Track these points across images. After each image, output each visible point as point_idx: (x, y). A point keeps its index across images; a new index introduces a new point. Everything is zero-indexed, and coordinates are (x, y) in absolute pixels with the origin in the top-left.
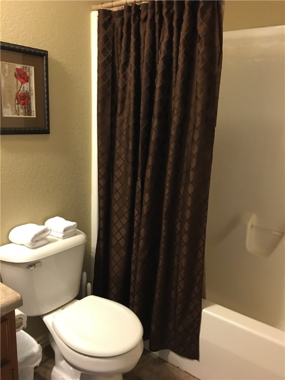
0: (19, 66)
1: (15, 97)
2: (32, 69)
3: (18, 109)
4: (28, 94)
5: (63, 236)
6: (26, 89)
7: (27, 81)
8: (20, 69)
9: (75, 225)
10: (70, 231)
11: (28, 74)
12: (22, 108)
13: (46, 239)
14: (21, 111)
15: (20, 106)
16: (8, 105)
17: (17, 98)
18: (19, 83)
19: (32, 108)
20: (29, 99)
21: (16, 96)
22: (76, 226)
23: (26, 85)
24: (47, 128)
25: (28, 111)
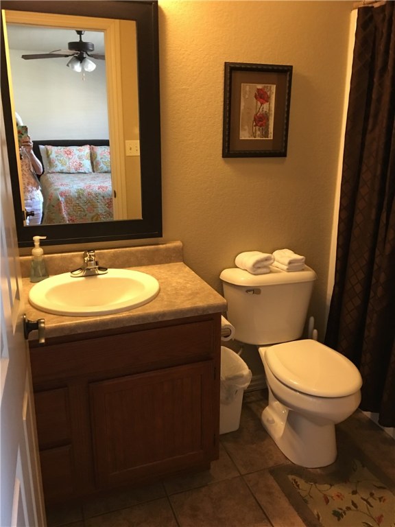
0: (260, 86)
1: (253, 119)
2: (274, 87)
3: (256, 131)
4: (266, 114)
5: (288, 269)
6: (265, 110)
7: (267, 102)
8: (261, 89)
9: (302, 259)
10: (296, 264)
11: (268, 93)
12: (259, 130)
13: (269, 268)
14: (258, 133)
15: (257, 128)
16: (246, 127)
17: (255, 120)
18: (259, 104)
19: (270, 130)
20: (268, 120)
21: (255, 118)
22: (304, 260)
23: (266, 106)
24: (283, 150)
25: (266, 133)
